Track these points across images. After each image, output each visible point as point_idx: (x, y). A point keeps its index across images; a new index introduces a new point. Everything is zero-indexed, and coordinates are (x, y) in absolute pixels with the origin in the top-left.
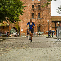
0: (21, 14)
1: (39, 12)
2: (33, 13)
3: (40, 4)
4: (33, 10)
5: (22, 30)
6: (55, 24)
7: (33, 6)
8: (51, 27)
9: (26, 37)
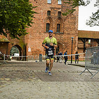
0: (29, 25)
1: (58, 23)
2: (49, 24)
3: (60, 10)
4: (50, 18)
5: (29, 50)
6: (84, 42)
7: (49, 12)
8: (77, 48)
9: (35, 61)
